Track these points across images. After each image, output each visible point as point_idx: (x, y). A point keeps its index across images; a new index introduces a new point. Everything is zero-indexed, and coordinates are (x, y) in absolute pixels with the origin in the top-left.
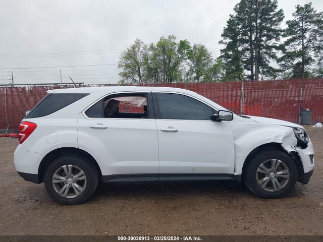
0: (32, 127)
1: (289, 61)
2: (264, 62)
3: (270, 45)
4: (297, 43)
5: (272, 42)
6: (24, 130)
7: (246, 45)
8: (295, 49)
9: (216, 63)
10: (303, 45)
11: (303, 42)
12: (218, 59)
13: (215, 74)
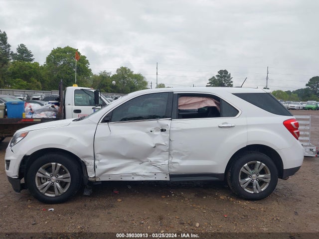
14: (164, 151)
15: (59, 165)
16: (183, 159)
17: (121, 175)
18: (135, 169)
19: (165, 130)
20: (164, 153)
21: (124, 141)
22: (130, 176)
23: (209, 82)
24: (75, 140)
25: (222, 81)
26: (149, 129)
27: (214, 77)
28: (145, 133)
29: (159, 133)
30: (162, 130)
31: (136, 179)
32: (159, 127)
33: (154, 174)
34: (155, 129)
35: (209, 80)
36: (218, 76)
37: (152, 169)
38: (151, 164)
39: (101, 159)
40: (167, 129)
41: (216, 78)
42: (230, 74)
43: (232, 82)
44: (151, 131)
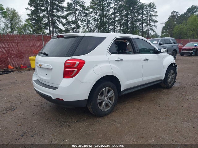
0: (82, 63)
1: (69, 26)
2: (56, 25)
3: (59, 15)
4: (73, 16)
5: (60, 14)
6: (76, 66)
7: (45, 13)
8: (71, 19)
9: (26, 23)
10: (76, 17)
11: (75, 16)
12: (27, 20)
13: (25, 30)
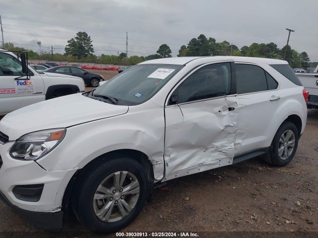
14: (230, 133)
15: (125, 172)
16: (244, 139)
17: (189, 169)
18: (200, 159)
19: (234, 109)
20: (231, 135)
21: (196, 127)
22: (196, 168)
23: (68, 44)
24: (144, 132)
25: (82, 43)
26: (217, 109)
27: (73, 39)
28: (213, 114)
29: (227, 112)
30: (230, 109)
31: (202, 169)
32: (227, 105)
33: (218, 161)
34: (222, 108)
35: (68, 42)
36: (77, 38)
37: (217, 155)
38: (217, 150)
39: (171, 154)
40: (235, 108)
41: (76, 40)
42: (89, 37)
43: (92, 45)
44: (219, 111)
